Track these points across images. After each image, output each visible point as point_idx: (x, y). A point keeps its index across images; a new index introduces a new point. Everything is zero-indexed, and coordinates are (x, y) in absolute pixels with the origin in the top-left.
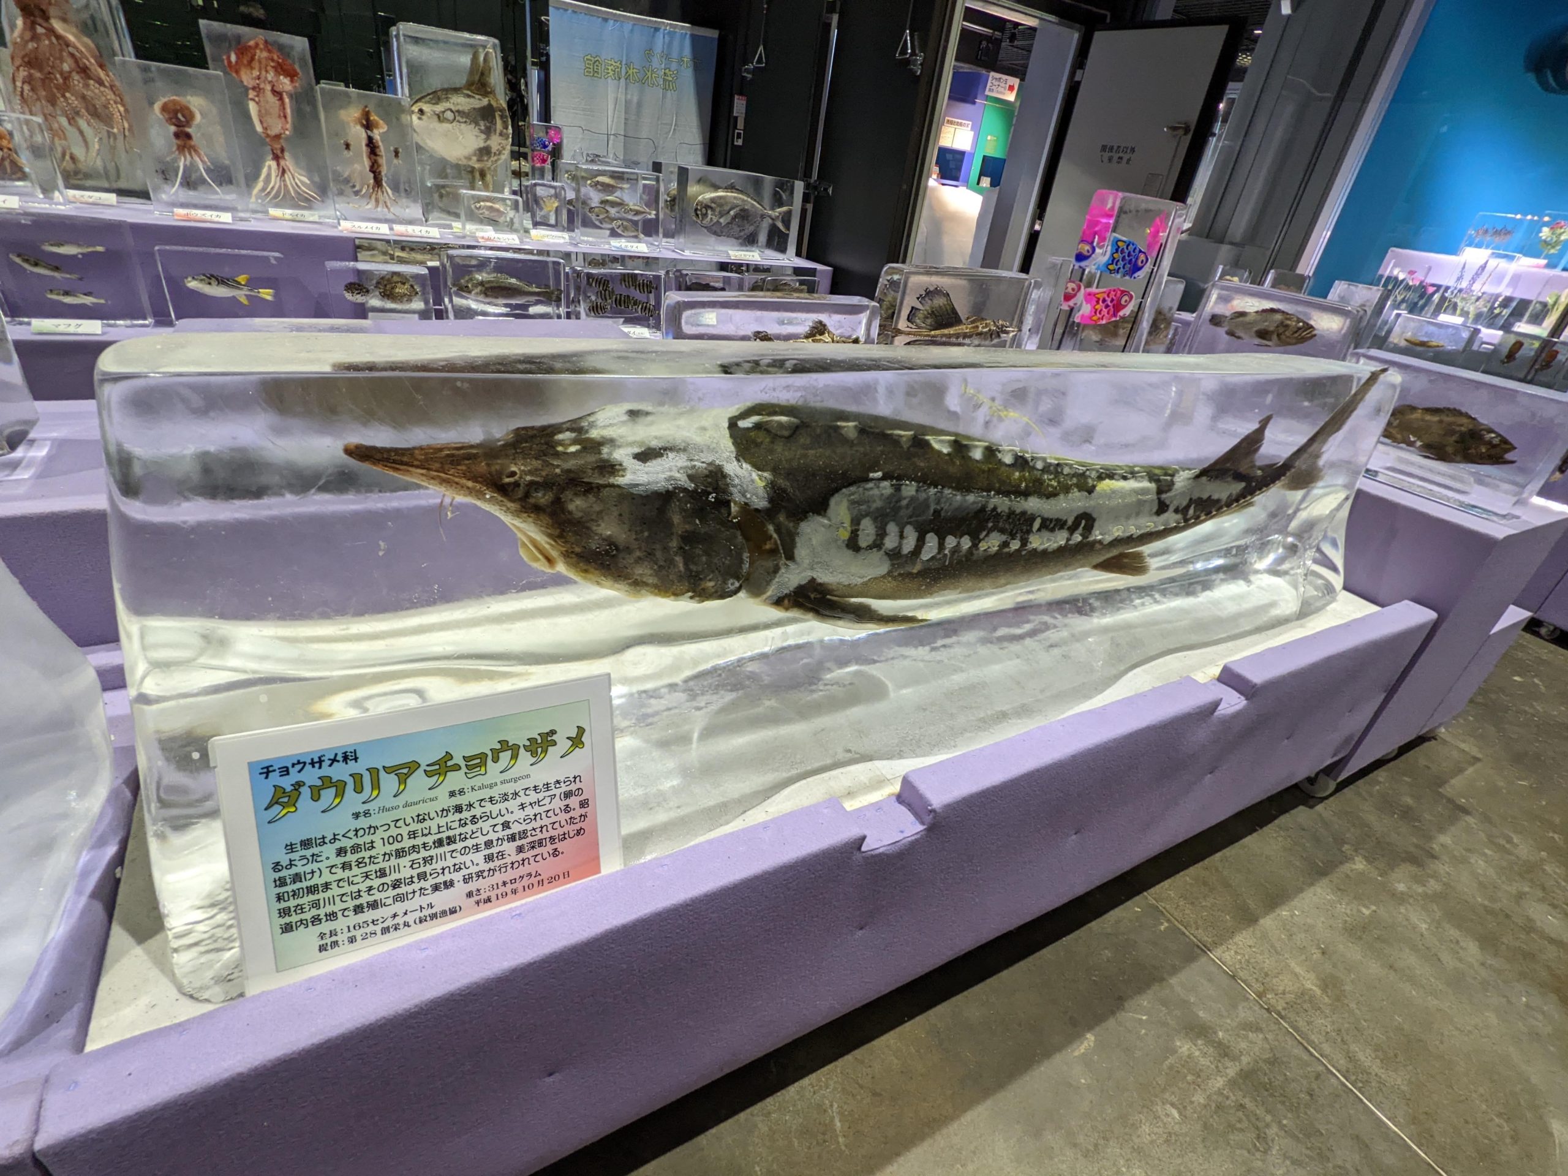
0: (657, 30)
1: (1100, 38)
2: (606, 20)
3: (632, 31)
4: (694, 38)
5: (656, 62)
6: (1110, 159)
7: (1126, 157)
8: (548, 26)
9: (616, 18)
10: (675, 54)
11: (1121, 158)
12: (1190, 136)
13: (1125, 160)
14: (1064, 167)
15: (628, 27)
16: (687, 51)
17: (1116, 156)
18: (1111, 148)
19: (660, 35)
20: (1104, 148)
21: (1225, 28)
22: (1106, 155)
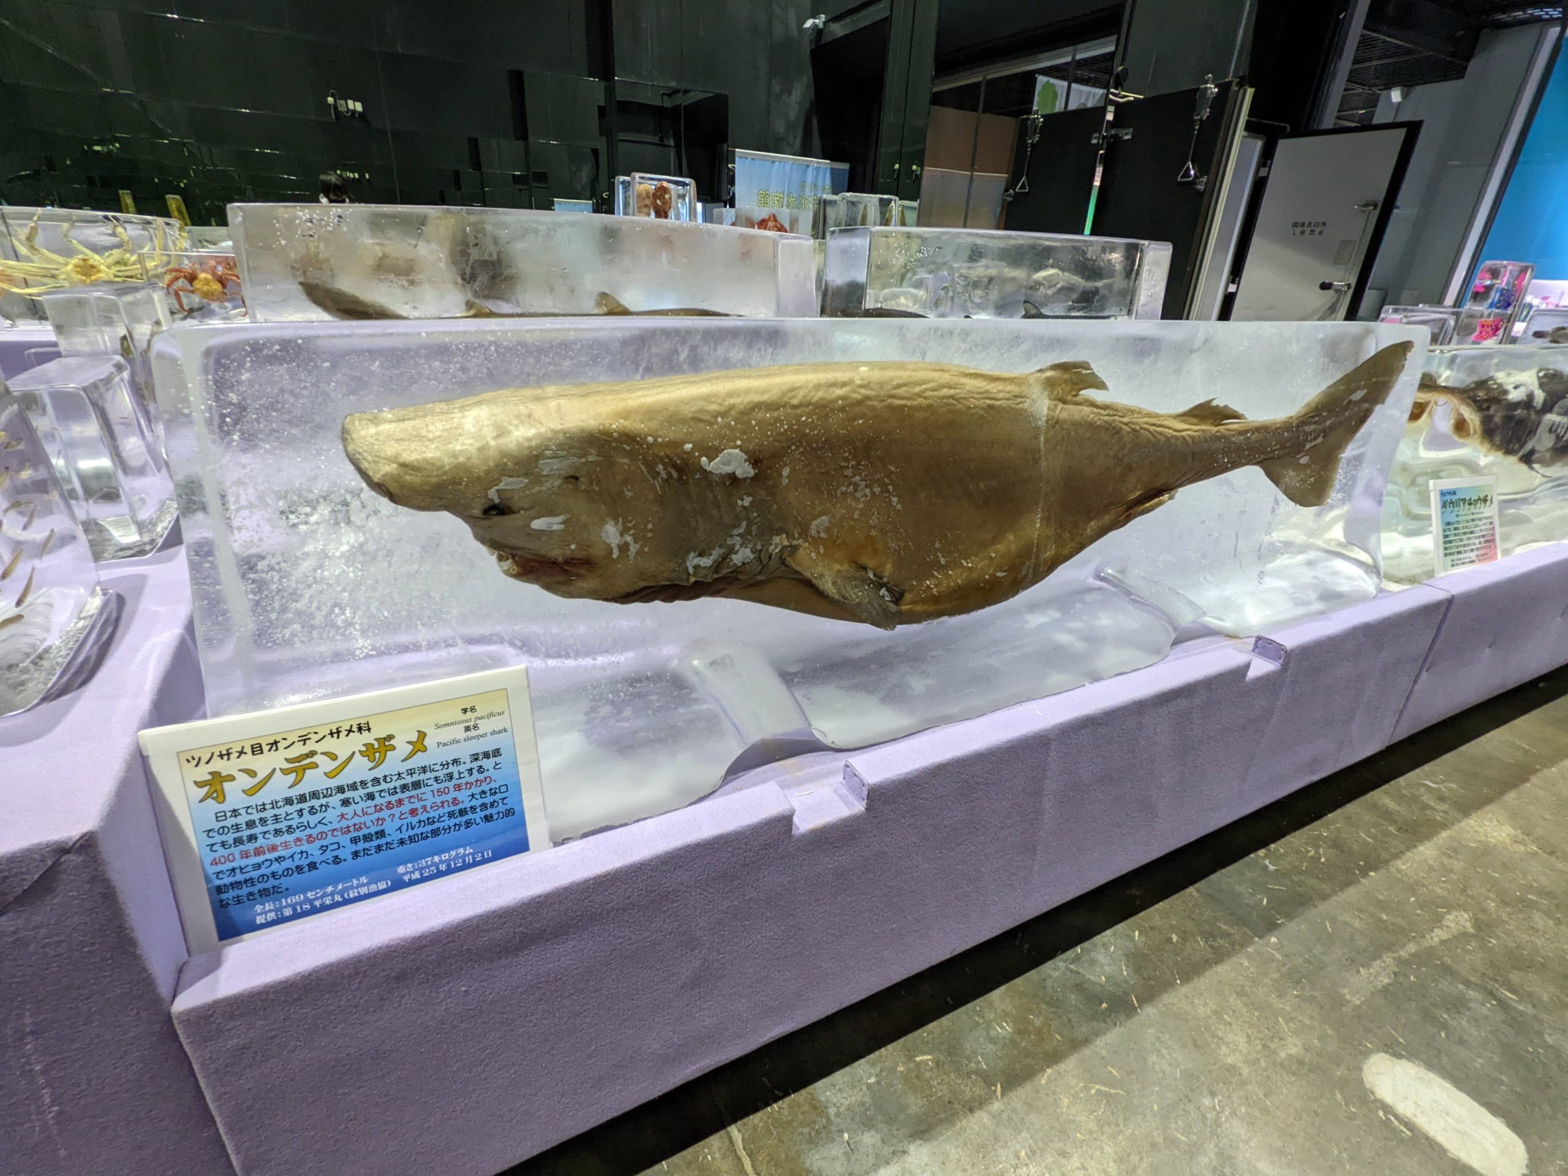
0: (808, 166)
1: (1284, 146)
2: (773, 162)
3: (791, 169)
4: (832, 170)
5: (808, 190)
6: (1302, 233)
7: (1317, 230)
8: (734, 172)
9: (781, 160)
10: (820, 183)
11: (1313, 231)
12: (1378, 211)
13: (1317, 232)
14: (1257, 243)
15: (788, 167)
16: (828, 181)
17: (1308, 230)
18: (1303, 224)
19: (810, 170)
20: (1295, 225)
21: (1402, 132)
22: (1298, 230)
